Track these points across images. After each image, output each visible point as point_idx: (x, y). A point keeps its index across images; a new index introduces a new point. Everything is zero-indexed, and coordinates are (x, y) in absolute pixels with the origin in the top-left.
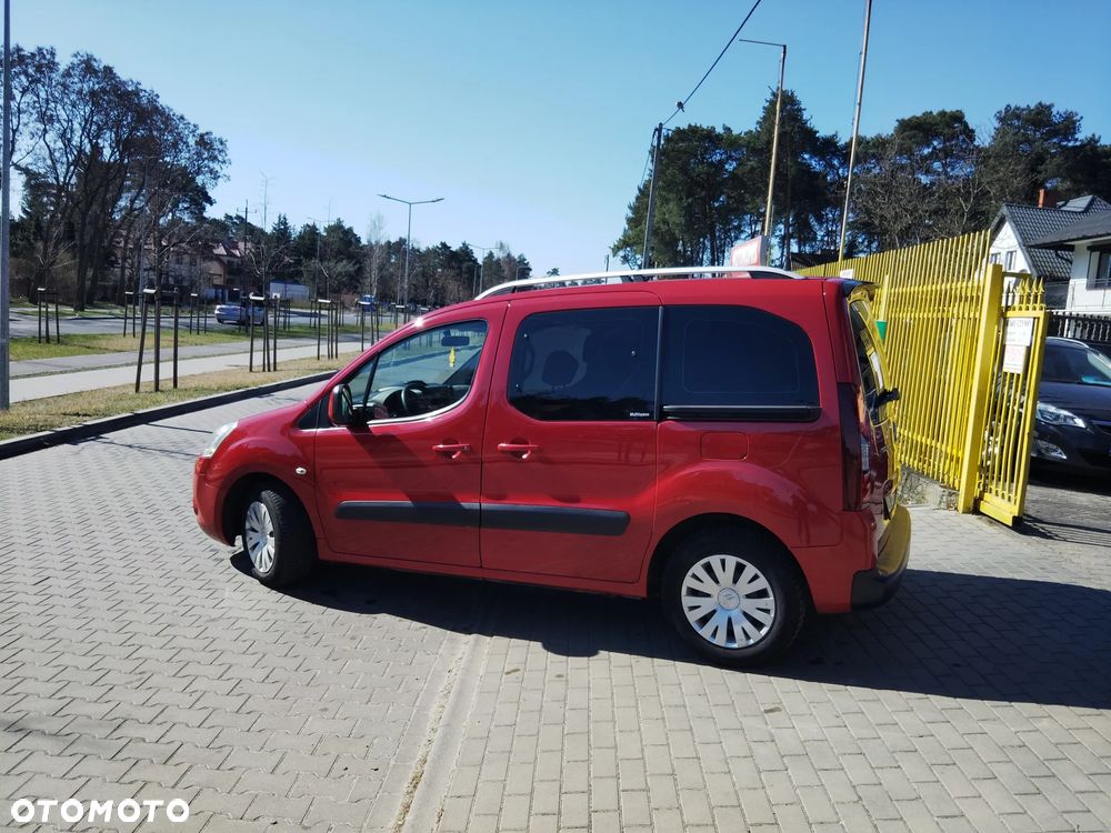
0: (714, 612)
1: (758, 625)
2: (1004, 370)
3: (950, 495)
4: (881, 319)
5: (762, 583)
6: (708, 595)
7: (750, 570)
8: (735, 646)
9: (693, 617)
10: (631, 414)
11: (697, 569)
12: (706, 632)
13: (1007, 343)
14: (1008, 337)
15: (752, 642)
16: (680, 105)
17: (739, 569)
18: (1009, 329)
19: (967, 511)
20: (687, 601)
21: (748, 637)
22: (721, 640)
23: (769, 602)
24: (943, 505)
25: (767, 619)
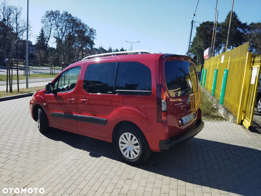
0: (127, 148)
1: (136, 153)
2: (251, 83)
3: (235, 119)
4: (228, 69)
5: (137, 142)
6: (126, 144)
7: (134, 138)
8: (131, 158)
9: (122, 149)
10: (108, 92)
11: (122, 136)
12: (124, 154)
13: (252, 75)
14: (252, 73)
15: (135, 158)
16: (194, 15)
17: (132, 137)
18: (253, 71)
19: (239, 124)
20: (120, 145)
21: (134, 157)
22: (127, 156)
23: (138, 147)
24: (233, 122)
25: (138, 152)
